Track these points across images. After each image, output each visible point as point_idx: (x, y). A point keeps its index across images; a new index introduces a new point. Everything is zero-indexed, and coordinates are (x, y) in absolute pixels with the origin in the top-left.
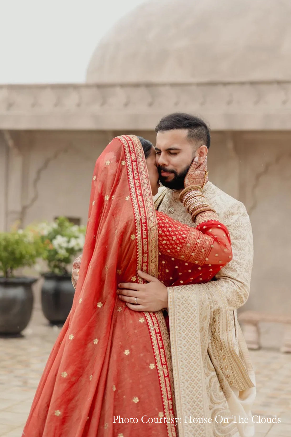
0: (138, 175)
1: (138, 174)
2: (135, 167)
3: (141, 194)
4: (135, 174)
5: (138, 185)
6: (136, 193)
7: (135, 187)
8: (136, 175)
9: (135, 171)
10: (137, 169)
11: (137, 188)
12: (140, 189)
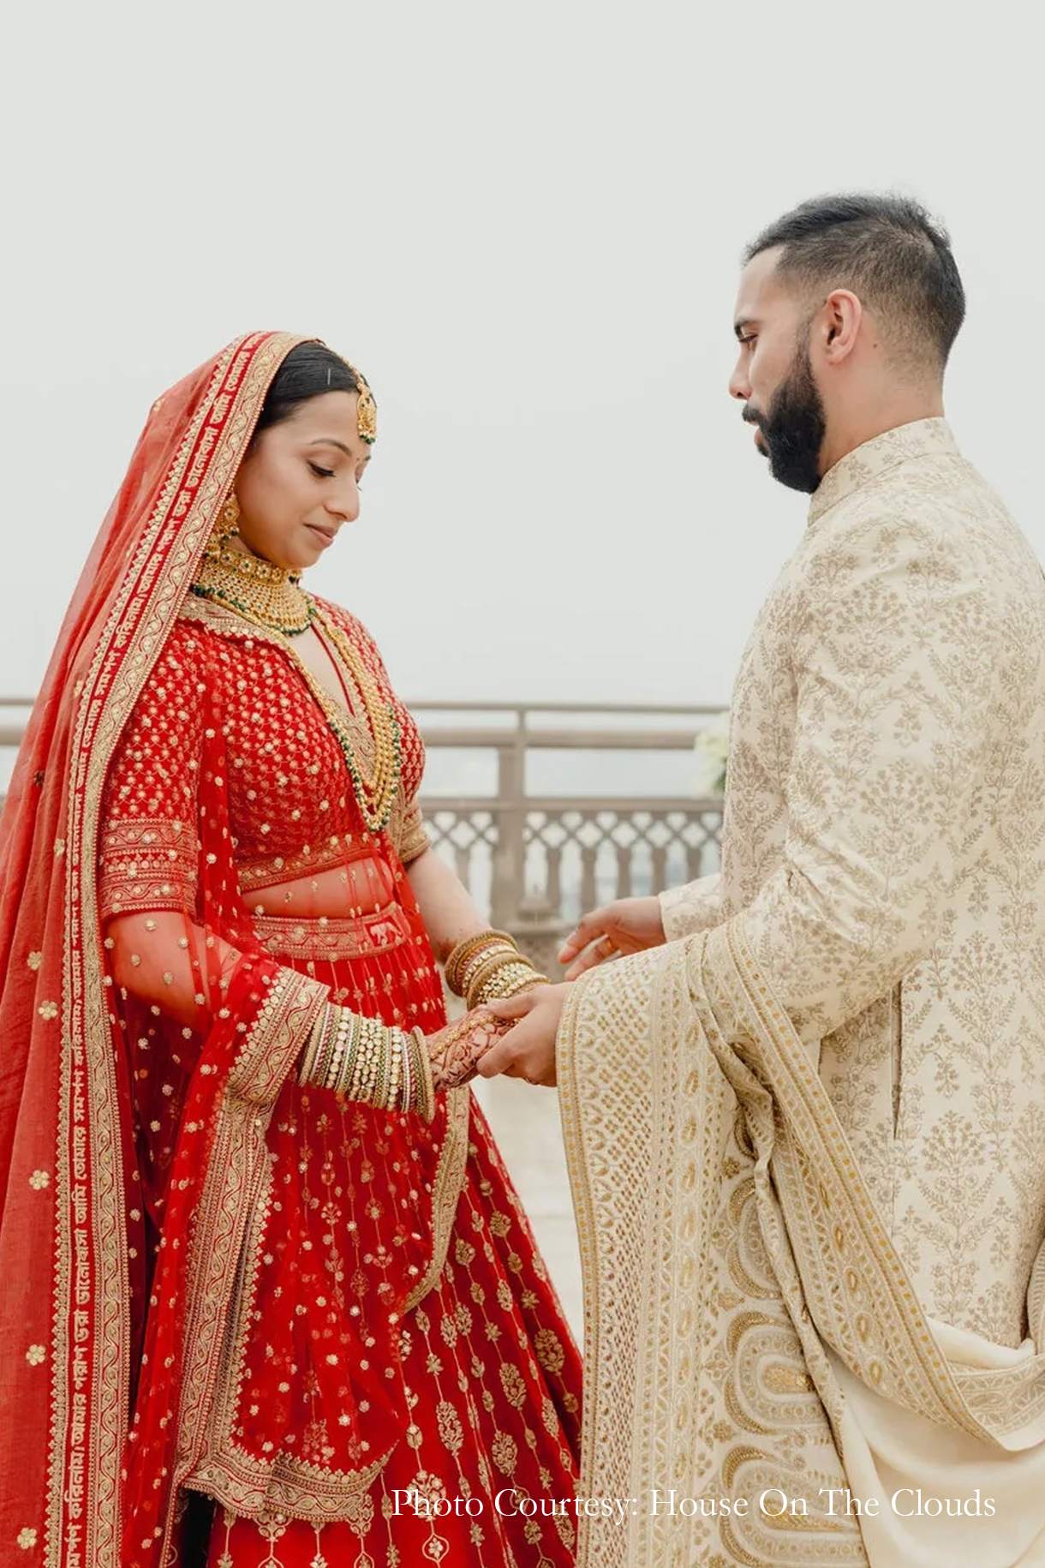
0: (201, 479)
1: (203, 474)
2: (205, 447)
3: (168, 548)
4: (194, 469)
5: (179, 511)
6: (161, 534)
7: (169, 516)
8: (195, 473)
9: (200, 458)
10: (210, 453)
11: (172, 523)
12: (177, 527)
